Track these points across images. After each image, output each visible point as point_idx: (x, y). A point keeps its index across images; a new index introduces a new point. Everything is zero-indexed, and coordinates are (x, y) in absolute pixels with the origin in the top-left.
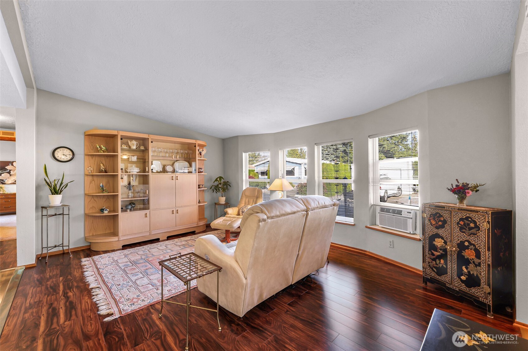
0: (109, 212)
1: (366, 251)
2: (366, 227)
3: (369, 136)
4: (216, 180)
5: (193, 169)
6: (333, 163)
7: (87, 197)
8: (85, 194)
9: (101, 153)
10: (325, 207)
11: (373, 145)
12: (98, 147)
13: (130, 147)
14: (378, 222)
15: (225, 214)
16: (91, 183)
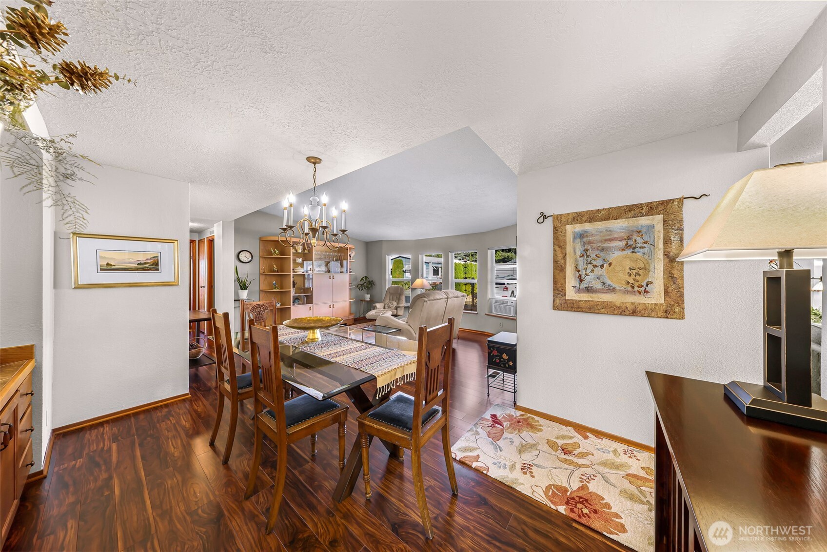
0: (280, 305)
1: (485, 332)
2: (486, 314)
3: (488, 249)
4: (362, 279)
5: (344, 270)
6: (463, 263)
7: (261, 293)
8: (260, 290)
9: (275, 256)
10: (458, 297)
11: (491, 255)
12: (272, 250)
13: (296, 251)
14: (493, 311)
15: (374, 308)
16: (264, 280)
